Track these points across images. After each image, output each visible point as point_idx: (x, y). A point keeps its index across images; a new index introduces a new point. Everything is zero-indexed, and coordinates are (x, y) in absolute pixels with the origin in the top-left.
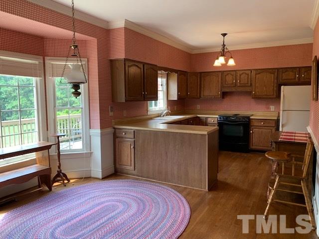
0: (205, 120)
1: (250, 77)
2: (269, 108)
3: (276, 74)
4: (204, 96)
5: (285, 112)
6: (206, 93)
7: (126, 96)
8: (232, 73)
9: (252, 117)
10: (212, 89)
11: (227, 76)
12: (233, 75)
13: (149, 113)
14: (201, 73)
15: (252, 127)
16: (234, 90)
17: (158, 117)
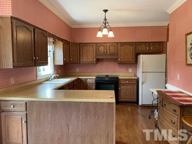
0: (85, 81)
1: (116, 48)
2: (128, 70)
3: (134, 46)
4: (82, 62)
5: (144, 73)
6: (84, 59)
7: (13, 62)
8: (104, 45)
9: (120, 78)
10: (89, 56)
11: (100, 47)
12: (104, 46)
13: (38, 78)
14: (80, 44)
15: (120, 85)
16: (105, 57)
17: (47, 80)
